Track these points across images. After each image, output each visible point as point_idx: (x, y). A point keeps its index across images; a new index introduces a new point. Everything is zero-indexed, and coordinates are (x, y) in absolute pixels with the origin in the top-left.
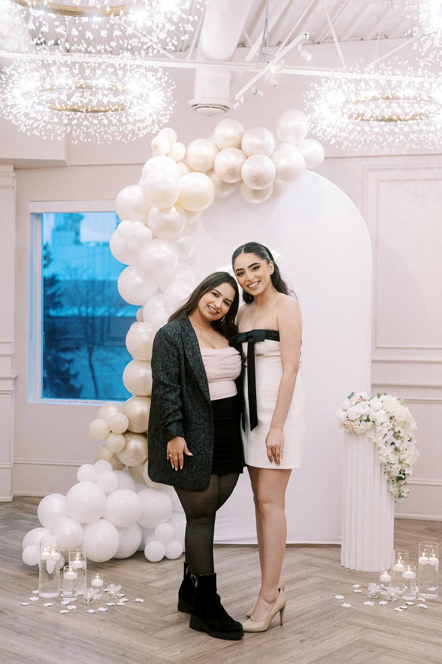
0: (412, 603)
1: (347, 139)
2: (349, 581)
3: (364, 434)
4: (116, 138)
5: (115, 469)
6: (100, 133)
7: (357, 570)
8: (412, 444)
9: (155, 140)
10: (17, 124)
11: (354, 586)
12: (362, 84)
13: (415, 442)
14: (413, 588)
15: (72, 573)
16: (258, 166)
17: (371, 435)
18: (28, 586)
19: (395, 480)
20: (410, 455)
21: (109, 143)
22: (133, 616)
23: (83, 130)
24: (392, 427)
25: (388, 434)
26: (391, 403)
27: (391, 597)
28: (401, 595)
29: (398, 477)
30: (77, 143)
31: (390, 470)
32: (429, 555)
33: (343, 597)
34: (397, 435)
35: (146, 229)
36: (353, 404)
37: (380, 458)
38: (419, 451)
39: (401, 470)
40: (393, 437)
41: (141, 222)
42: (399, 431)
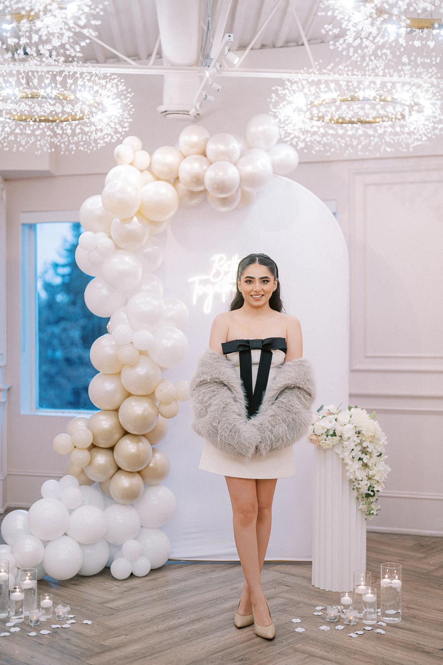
0: (370, 628)
1: (318, 143)
2: (314, 602)
3: (331, 449)
4: (80, 148)
5: (81, 484)
7: (326, 590)
8: (382, 459)
9: (119, 148)
11: (316, 608)
12: (323, 86)
13: (386, 457)
16: (221, 174)
17: (338, 450)
19: (364, 496)
20: (379, 471)
21: (73, 152)
22: (74, 640)
24: (360, 442)
25: (355, 450)
26: (362, 418)
27: (350, 621)
28: (361, 619)
29: (366, 494)
31: (359, 486)
32: (392, 577)
33: (300, 621)
34: (364, 451)
35: (109, 240)
36: (321, 418)
37: (348, 474)
38: (390, 467)
39: (370, 486)
40: (360, 453)
41: (104, 234)
42: (368, 447)
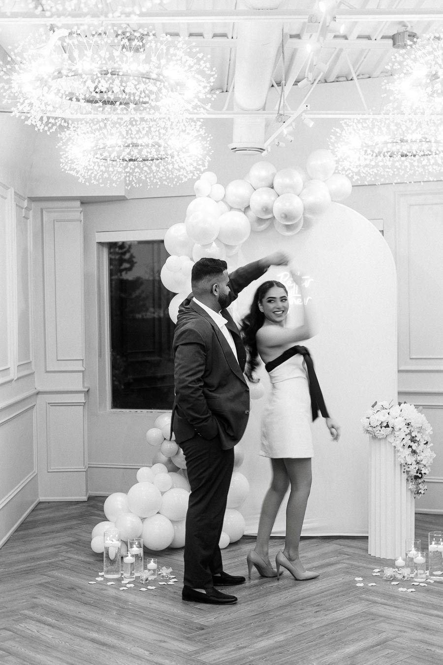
2: (371, 566)
3: (385, 438)
5: (170, 471)
6: (150, 178)
7: (382, 558)
8: (428, 447)
9: (197, 184)
10: (77, 176)
13: (432, 444)
15: (131, 558)
16: (288, 204)
17: (391, 439)
18: (95, 569)
19: (413, 479)
20: (426, 456)
21: (158, 187)
23: (136, 176)
24: (409, 432)
25: (405, 439)
26: (410, 411)
29: (415, 476)
30: (130, 188)
31: (408, 470)
32: (438, 543)
34: (413, 440)
35: (191, 262)
36: (376, 412)
37: (399, 459)
38: (435, 453)
39: (418, 469)
40: (410, 441)
41: (187, 257)
42: (416, 436)
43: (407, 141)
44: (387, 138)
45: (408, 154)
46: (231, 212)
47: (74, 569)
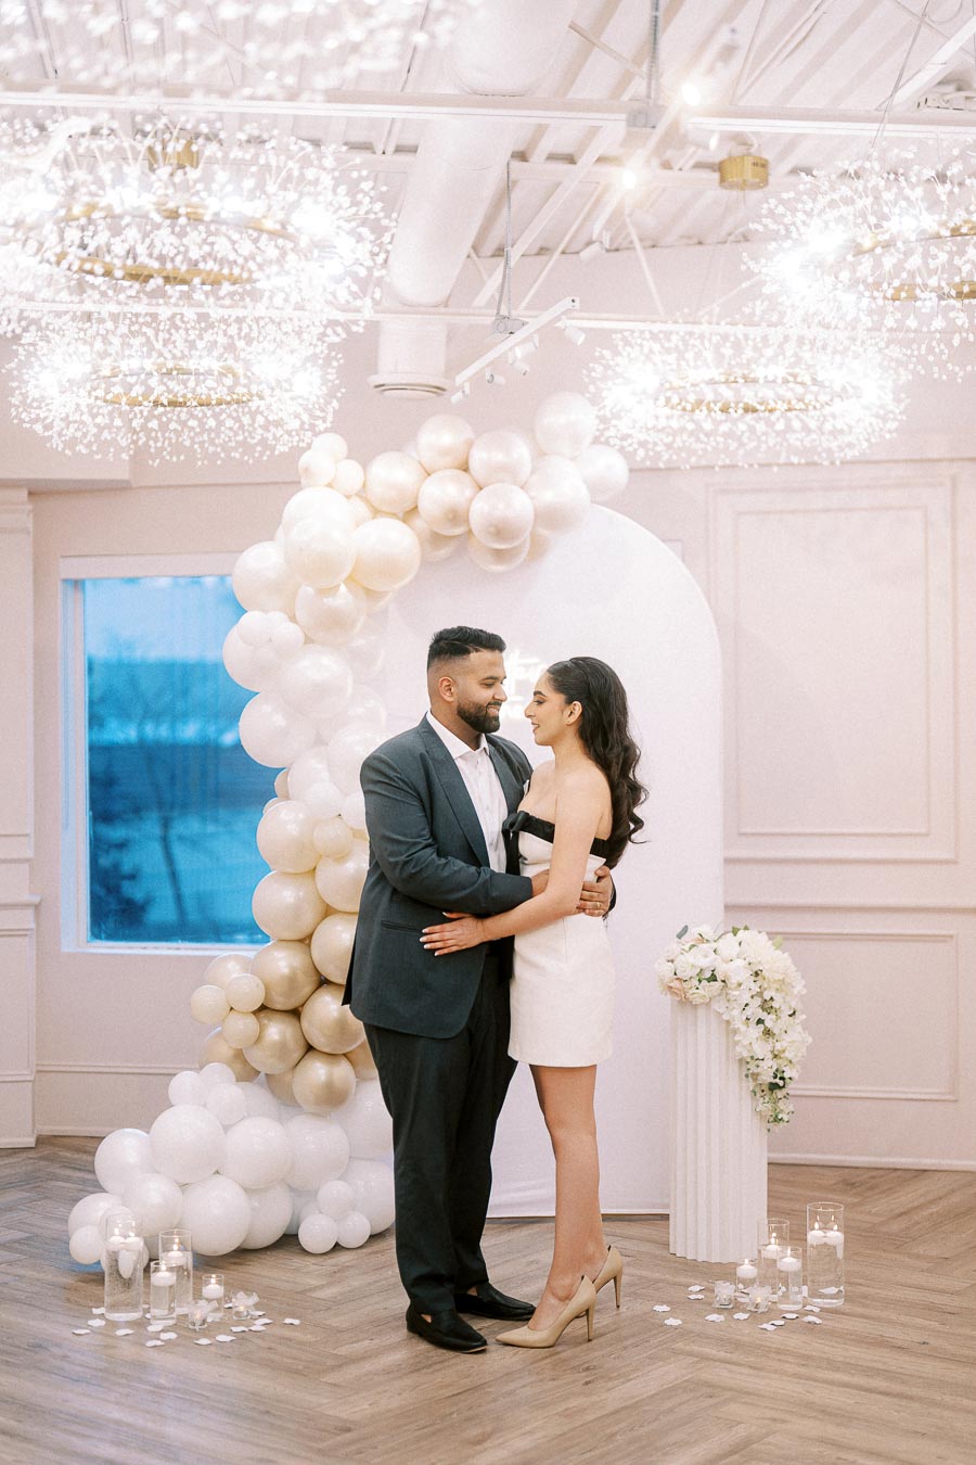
0: (794, 1316)
1: (669, 446)
2: (682, 1279)
3: (708, 1004)
4: (233, 454)
5: (239, 1079)
6: (202, 444)
7: (699, 1260)
8: (797, 1021)
9: (305, 459)
10: (46, 434)
11: (691, 1289)
13: (804, 1017)
14: (796, 1289)
15: (167, 1274)
16: (502, 506)
17: (719, 1006)
18: (82, 1301)
19: (765, 1088)
20: (793, 1042)
21: (219, 462)
23: (170, 439)
24: (759, 990)
25: (750, 1004)
26: (758, 945)
27: (757, 1306)
28: (775, 1302)
29: (771, 1083)
31: (756, 1071)
32: (825, 1228)
33: (669, 1309)
34: (767, 1006)
35: (292, 626)
36: (686, 949)
37: (738, 1049)
38: (811, 1034)
39: (777, 1070)
40: (760, 1010)
41: (282, 614)
42: (772, 998)
43: (755, 381)
44: (715, 373)
45: (758, 407)
46: (376, 520)
47: (34, 1303)
